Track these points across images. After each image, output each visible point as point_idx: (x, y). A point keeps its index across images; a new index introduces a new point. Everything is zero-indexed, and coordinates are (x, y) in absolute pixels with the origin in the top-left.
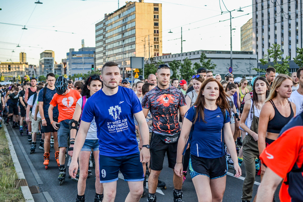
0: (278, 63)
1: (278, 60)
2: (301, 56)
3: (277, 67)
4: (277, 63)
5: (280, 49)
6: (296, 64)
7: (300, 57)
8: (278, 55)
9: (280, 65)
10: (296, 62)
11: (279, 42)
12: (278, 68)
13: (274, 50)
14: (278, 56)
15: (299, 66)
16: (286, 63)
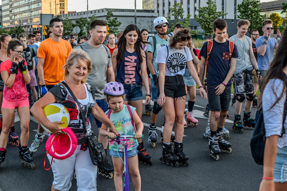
0: (180, 21)
4: (179, 21)
7: (201, 15)
9: (182, 23)
10: (197, 20)
14: (180, 14)
15: (199, 23)
16: (188, 21)
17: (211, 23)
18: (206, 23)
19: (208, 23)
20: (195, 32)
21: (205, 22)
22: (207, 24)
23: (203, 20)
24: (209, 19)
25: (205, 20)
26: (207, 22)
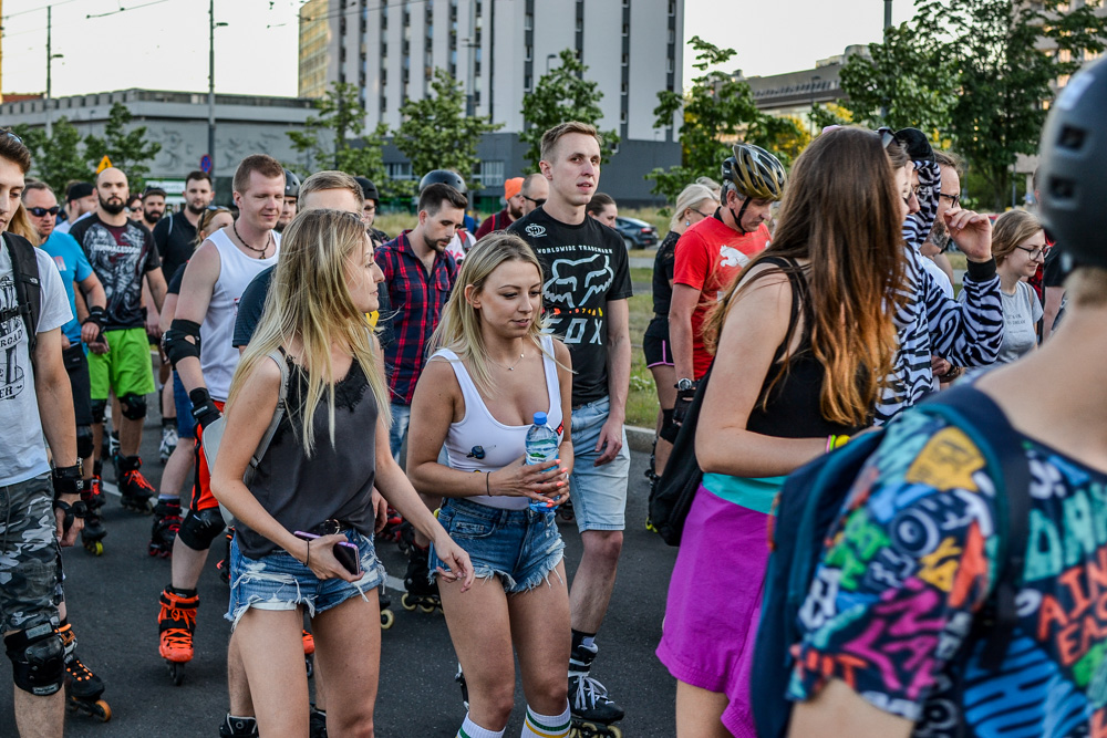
0: (352, 147)
1: (350, 134)
2: (412, 125)
3: (346, 157)
4: (347, 146)
5: (356, 100)
6: (401, 149)
7: (410, 129)
8: (352, 118)
9: (356, 153)
10: (398, 144)
11: (352, 78)
12: (349, 161)
13: (336, 102)
14: (352, 124)
15: (408, 155)
16: (377, 145)
17: (445, 155)
18: (425, 155)
19: (435, 156)
20: (402, 186)
21: (423, 150)
22: (430, 158)
23: (417, 146)
24: (438, 143)
25: (422, 146)
26: (431, 151)
